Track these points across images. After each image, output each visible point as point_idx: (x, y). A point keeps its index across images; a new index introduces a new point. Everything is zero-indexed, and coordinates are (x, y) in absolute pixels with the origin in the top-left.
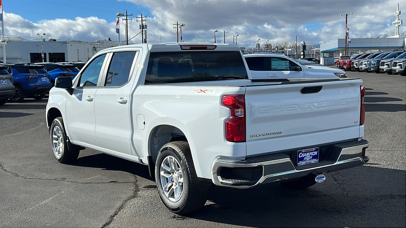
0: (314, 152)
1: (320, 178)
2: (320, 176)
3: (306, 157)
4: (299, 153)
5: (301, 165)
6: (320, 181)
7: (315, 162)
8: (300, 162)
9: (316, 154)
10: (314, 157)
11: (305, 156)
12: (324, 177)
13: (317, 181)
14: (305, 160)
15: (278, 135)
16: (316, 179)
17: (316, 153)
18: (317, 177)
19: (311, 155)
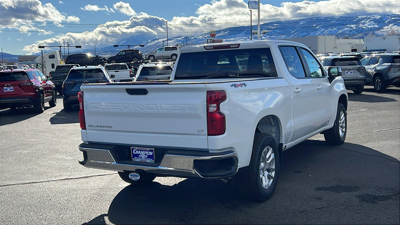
0: (149, 152)
1: (134, 176)
2: (135, 174)
3: (141, 154)
4: (133, 149)
5: (135, 161)
6: (134, 179)
7: (150, 162)
8: (135, 158)
9: (152, 155)
10: (149, 157)
11: (139, 153)
12: (138, 176)
13: (130, 178)
14: (140, 157)
15: (109, 129)
16: (130, 176)
17: (151, 153)
18: (131, 174)
19: (146, 154)
